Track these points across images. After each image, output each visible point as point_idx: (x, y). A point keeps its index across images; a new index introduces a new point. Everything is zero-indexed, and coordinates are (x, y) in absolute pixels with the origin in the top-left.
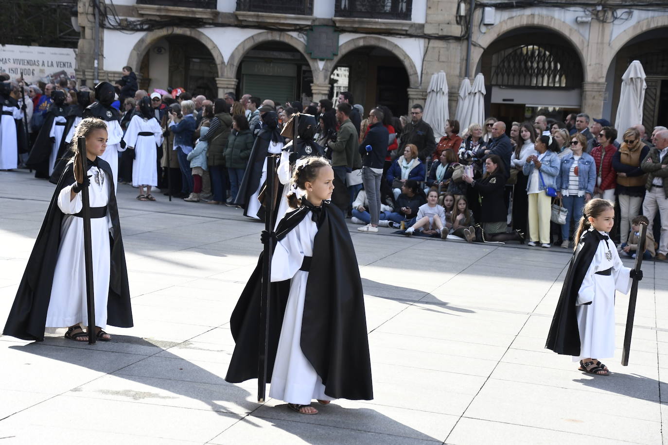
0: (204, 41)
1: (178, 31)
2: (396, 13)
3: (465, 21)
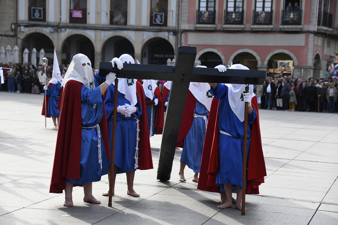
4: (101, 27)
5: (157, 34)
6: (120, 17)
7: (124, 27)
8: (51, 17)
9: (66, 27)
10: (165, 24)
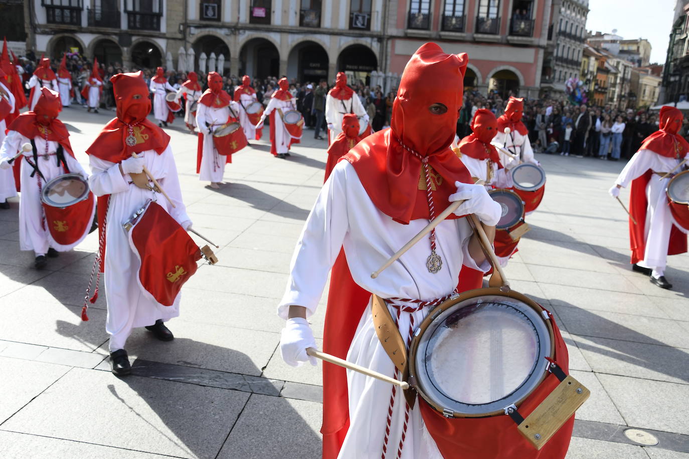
0: (77, 39)
1: (66, 35)
2: (152, 28)
3: (183, 32)
4: (289, 29)
5: (357, 40)
6: (313, 17)
7: (317, 29)
8: (228, 16)
9: (245, 28)
10: (368, 27)
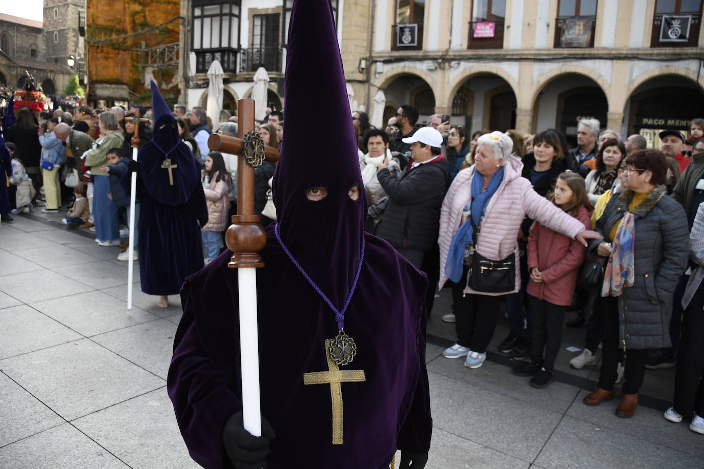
4: (535, 55)
6: (580, 30)
7: (587, 51)
8: (433, 42)
10: (693, 41)
